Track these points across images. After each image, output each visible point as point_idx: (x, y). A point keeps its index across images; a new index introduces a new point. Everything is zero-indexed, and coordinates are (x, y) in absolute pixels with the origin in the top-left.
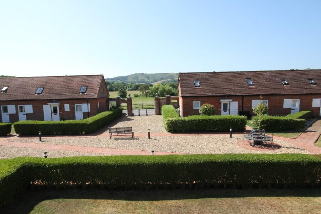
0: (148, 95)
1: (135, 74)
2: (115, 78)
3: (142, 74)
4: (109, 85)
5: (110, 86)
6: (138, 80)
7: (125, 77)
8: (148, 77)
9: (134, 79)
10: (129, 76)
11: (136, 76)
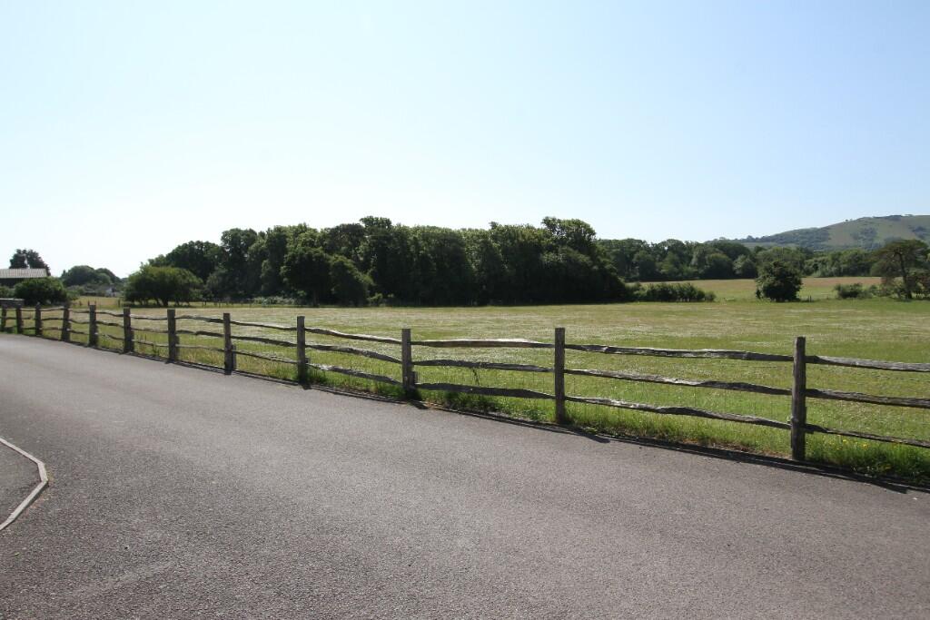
0: (918, 291)
1: (859, 220)
2: (777, 235)
3: (896, 218)
4: (742, 256)
5: (748, 260)
6: (872, 240)
7: (815, 231)
8: (921, 229)
9: (856, 238)
10: (832, 226)
11: (866, 226)
